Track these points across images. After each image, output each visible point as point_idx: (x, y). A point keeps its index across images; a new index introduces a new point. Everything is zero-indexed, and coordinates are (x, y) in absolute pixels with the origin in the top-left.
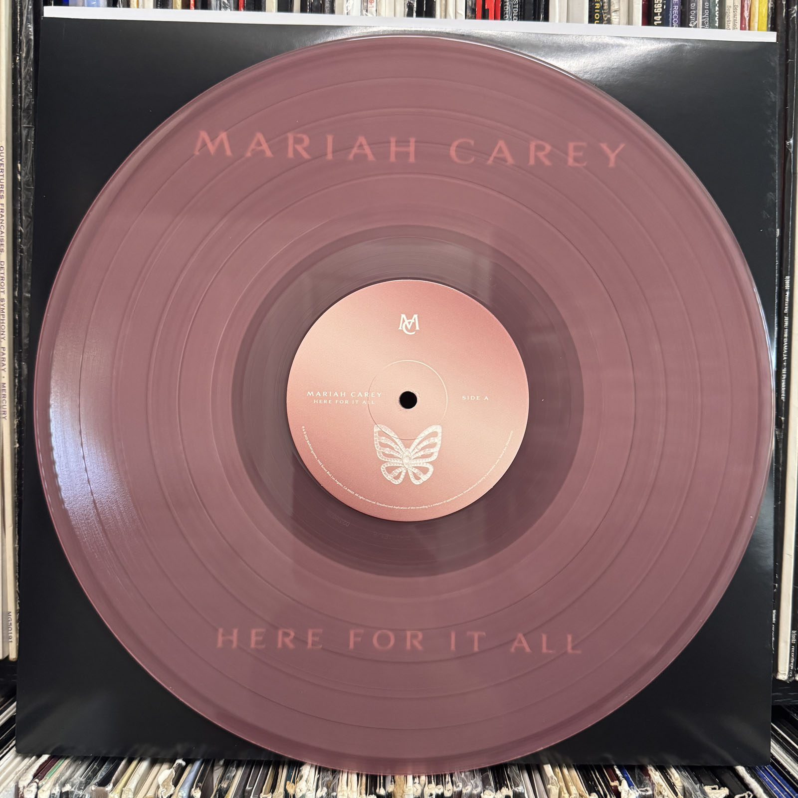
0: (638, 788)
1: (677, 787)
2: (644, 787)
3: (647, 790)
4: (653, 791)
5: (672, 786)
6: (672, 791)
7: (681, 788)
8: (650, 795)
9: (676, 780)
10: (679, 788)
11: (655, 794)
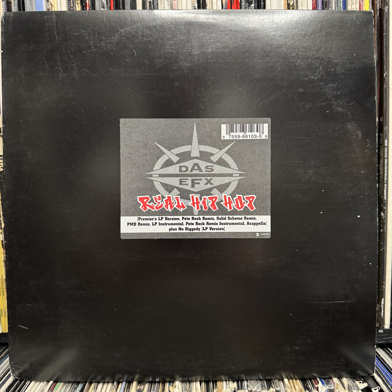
0: (327, 385)
1: (345, 385)
2: (330, 385)
3: (331, 387)
4: (334, 387)
5: (343, 384)
6: (343, 387)
7: (347, 385)
8: (333, 389)
9: (345, 381)
10: (346, 385)
11: (335, 389)
